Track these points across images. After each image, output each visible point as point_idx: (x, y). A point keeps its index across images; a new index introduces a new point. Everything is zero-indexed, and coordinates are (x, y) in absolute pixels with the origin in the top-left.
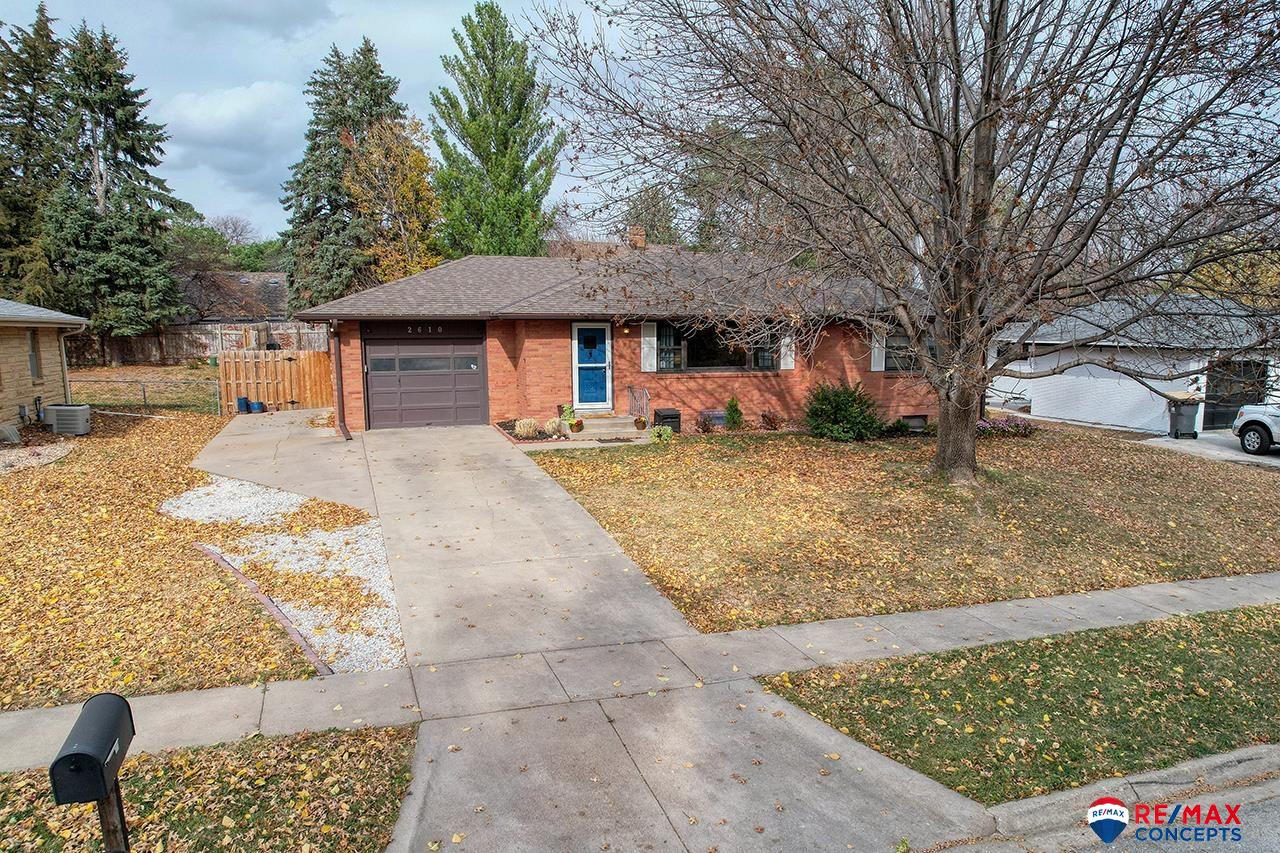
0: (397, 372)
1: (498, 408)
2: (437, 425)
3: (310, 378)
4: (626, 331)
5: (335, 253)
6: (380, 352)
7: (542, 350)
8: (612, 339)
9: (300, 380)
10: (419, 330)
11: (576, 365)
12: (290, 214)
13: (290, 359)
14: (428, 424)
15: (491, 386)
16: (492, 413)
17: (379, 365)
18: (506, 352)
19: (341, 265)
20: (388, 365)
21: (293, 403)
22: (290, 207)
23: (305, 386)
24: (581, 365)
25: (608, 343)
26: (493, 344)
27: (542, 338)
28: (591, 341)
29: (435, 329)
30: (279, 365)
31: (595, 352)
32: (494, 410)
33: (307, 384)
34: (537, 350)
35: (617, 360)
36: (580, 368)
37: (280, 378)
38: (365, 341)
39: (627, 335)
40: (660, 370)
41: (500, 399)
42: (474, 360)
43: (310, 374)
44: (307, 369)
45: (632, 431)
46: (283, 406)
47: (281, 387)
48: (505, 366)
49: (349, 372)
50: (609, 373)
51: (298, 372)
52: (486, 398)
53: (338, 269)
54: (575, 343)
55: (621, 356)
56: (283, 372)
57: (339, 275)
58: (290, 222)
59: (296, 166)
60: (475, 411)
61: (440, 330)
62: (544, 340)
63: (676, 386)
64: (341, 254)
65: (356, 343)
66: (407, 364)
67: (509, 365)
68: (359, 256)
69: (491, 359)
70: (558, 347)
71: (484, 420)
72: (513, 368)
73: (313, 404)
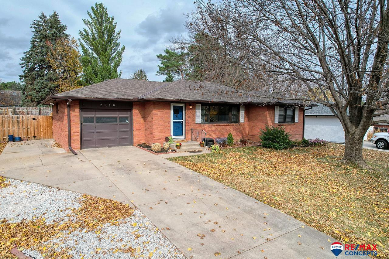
0: (95, 123)
1: (137, 138)
2: (111, 146)
3: (43, 127)
4: (191, 107)
5: (42, 83)
6: (88, 115)
7: (159, 114)
8: (185, 110)
9: (38, 128)
10: (105, 105)
11: (172, 121)
12: (24, 69)
13: (34, 119)
14: (107, 146)
15: (134, 129)
16: (135, 141)
17: (87, 120)
18: (141, 115)
19: (45, 88)
20: (91, 120)
21: (35, 137)
22: (24, 66)
23: (40, 130)
24: (173, 121)
25: (184, 112)
26: (136, 113)
27: (160, 109)
28: (177, 111)
29: (112, 105)
30: (29, 122)
31: (179, 115)
32: (135, 139)
33: (42, 129)
34: (158, 114)
35: (187, 118)
36: (173, 122)
37: (29, 127)
38: (82, 110)
39: (191, 109)
40: (202, 123)
41: (138, 135)
42: (127, 118)
43: (43, 125)
44: (42, 123)
45: (199, 148)
46: (30, 138)
47: (29, 131)
48: (140, 121)
49: (74, 123)
50: (184, 123)
51: (38, 124)
52: (132, 135)
53: (43, 89)
54: (172, 112)
55: (189, 117)
56: (31, 124)
57: (44, 91)
58: (24, 72)
59: (26, 52)
60: (127, 141)
61: (114, 105)
62: (161, 110)
63: (208, 129)
64: (45, 83)
65: (77, 110)
66: (99, 120)
67: (142, 120)
68: (52, 84)
69: (135, 118)
70: (165, 113)
71: (131, 144)
72: (144, 122)
73: (44, 138)
